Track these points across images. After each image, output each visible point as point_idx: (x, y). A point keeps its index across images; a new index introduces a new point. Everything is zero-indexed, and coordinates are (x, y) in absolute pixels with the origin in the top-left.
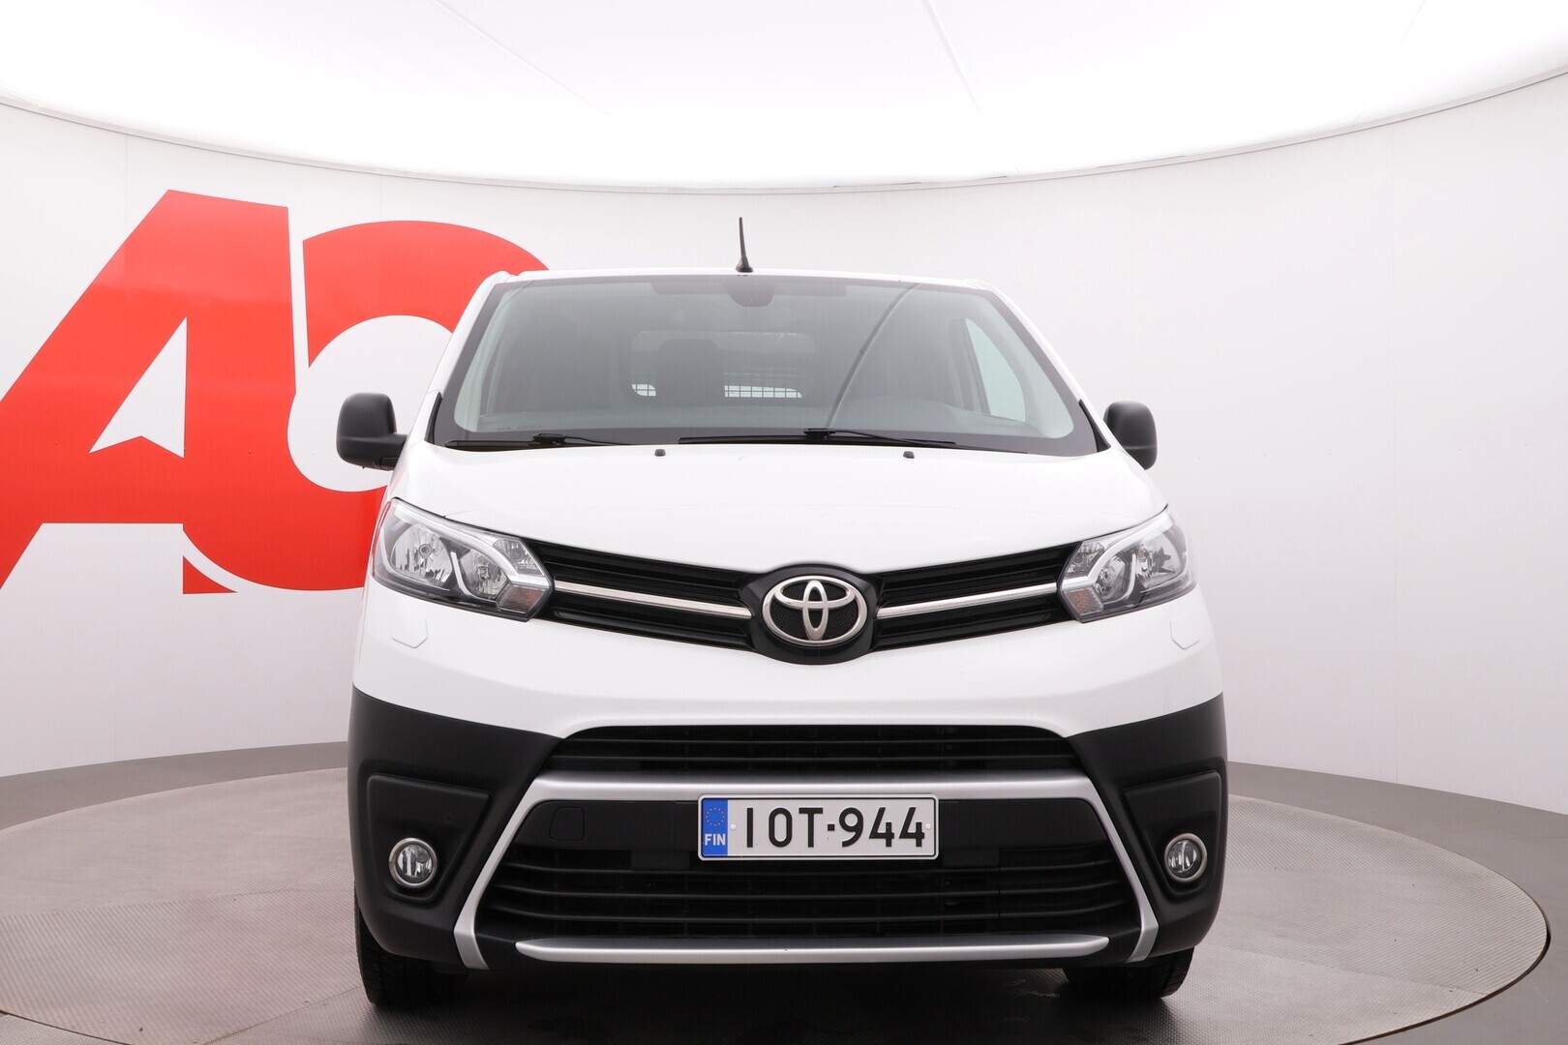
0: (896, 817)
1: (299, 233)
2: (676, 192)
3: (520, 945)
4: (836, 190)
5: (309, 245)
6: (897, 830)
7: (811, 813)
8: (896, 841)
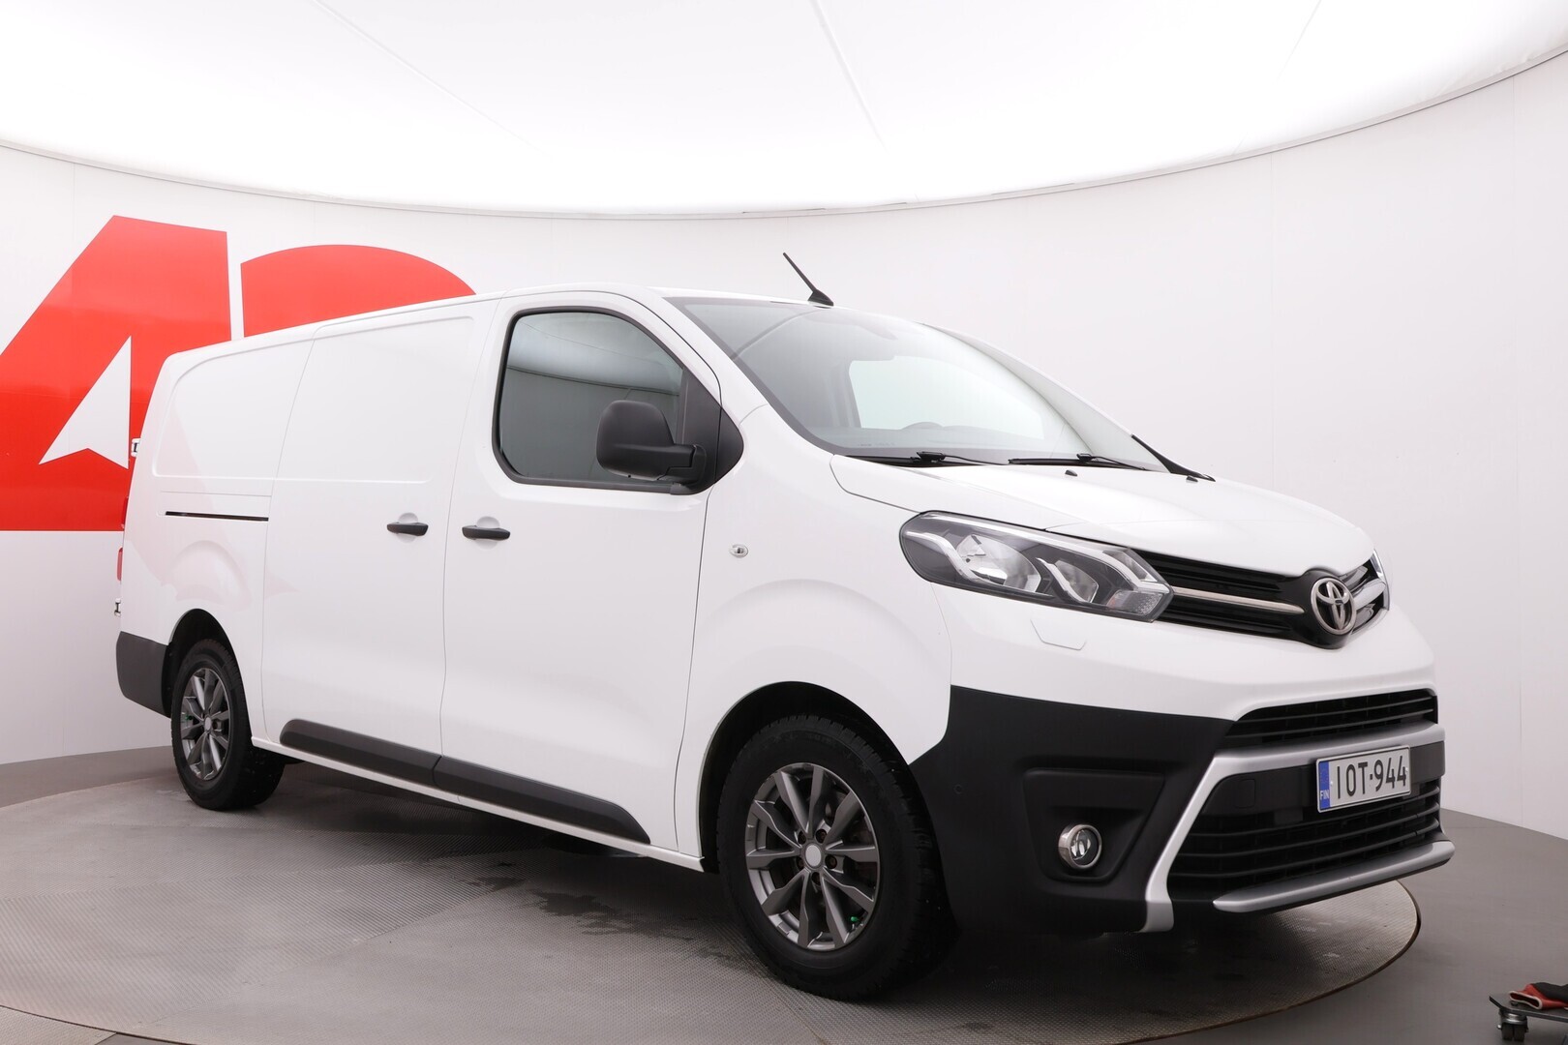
0: (1395, 766)
1: (237, 257)
2: (593, 217)
3: (1218, 903)
5: (247, 268)
6: (1396, 776)
7: (1363, 765)
8: (1396, 782)
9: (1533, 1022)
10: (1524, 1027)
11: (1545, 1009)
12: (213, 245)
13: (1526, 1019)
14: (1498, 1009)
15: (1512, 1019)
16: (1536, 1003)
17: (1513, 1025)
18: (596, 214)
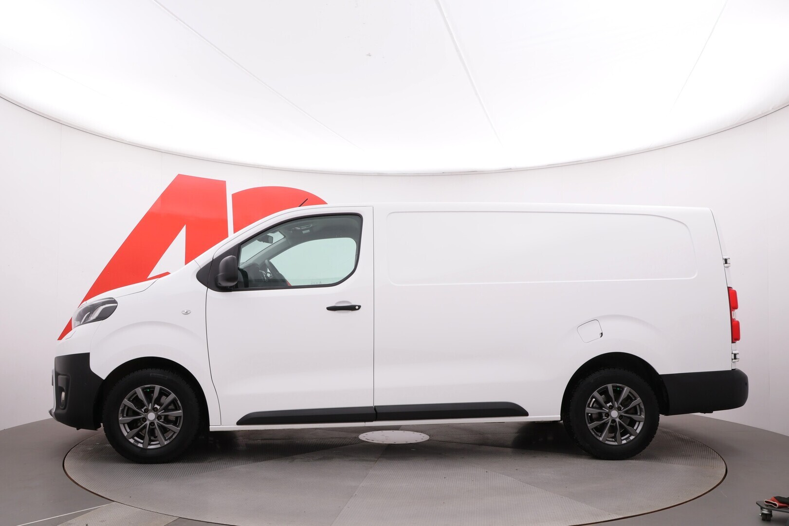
2: (380, 175)
4: (444, 174)
5: (234, 196)
9: (774, 513)
10: (771, 515)
11: (780, 507)
12: (220, 186)
13: (771, 512)
14: (760, 507)
15: (765, 512)
16: (776, 505)
17: (766, 514)
18: (379, 174)
